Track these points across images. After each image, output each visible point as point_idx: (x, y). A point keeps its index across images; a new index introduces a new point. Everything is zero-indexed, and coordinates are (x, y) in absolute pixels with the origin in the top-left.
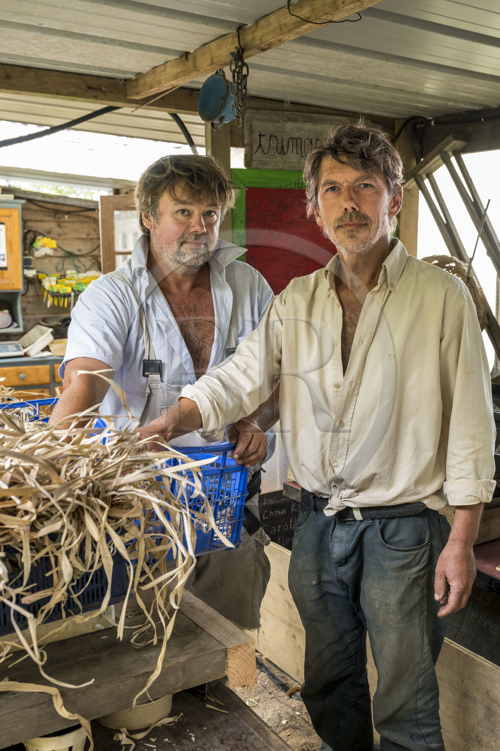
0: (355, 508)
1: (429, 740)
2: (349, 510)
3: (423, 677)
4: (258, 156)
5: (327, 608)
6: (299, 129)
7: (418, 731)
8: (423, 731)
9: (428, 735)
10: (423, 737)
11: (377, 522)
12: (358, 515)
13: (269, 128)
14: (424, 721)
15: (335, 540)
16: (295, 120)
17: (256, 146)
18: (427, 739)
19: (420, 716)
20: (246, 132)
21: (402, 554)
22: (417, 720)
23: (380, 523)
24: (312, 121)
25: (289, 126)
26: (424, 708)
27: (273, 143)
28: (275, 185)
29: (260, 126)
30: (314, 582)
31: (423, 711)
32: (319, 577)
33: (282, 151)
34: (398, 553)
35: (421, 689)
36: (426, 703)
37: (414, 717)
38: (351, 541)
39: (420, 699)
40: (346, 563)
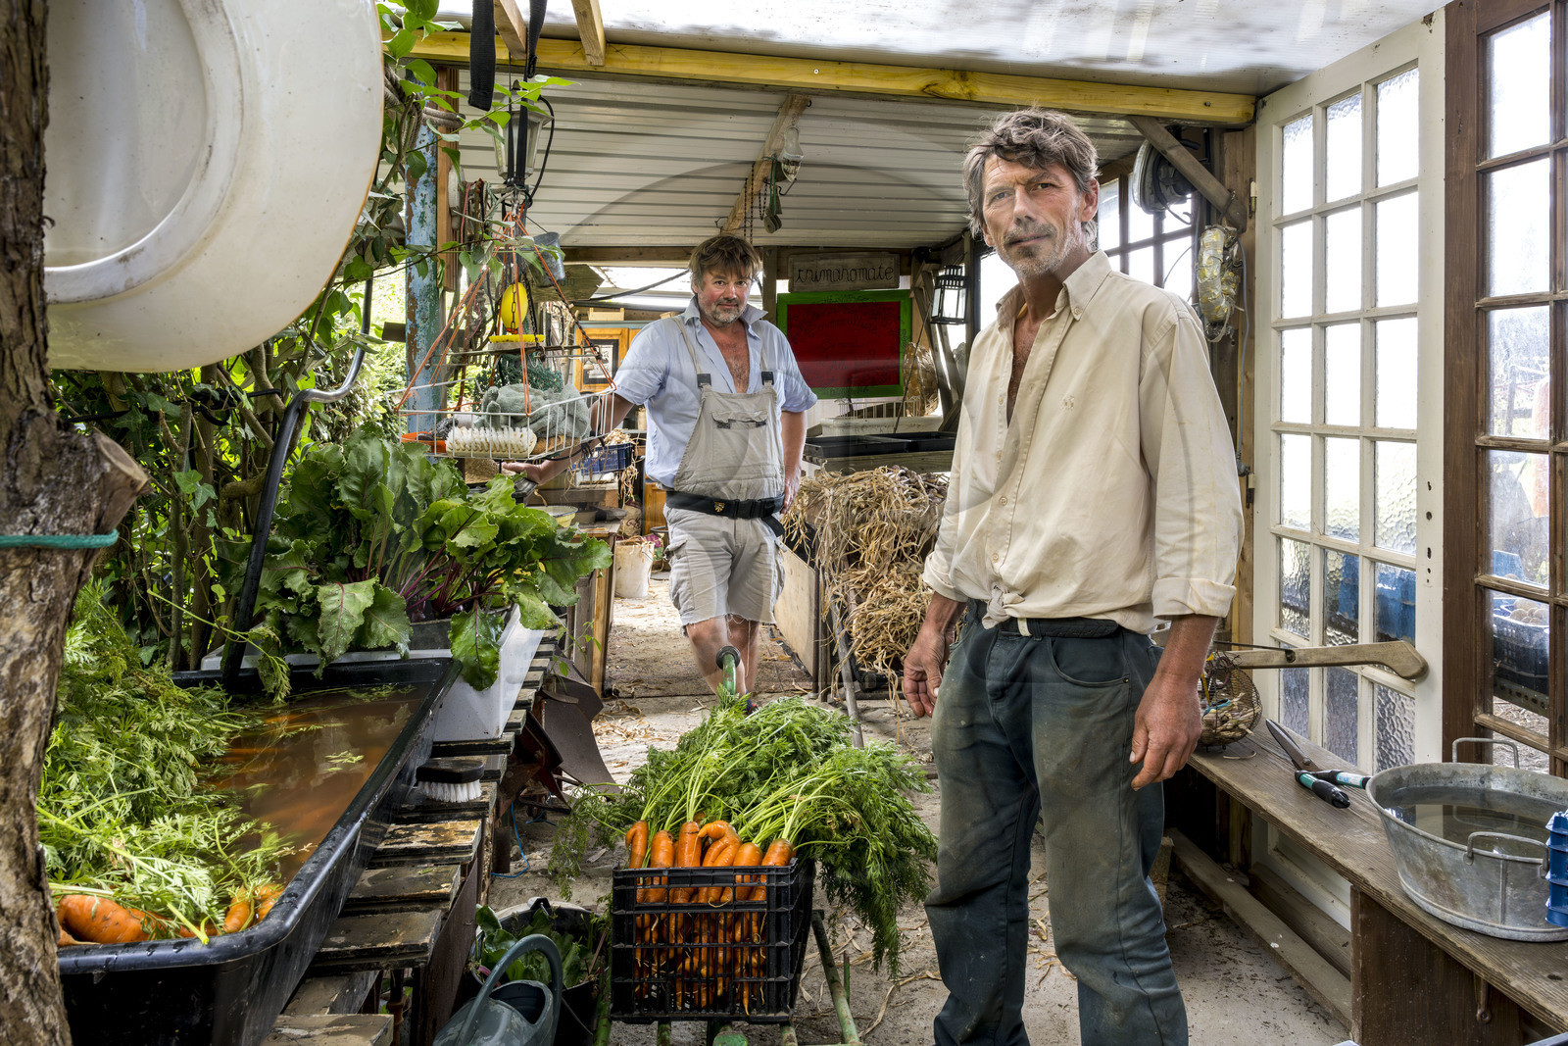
0: (1022, 619)
1: (1142, 981)
2: (1013, 620)
3: (1126, 885)
4: (798, 284)
5: (978, 766)
6: (830, 264)
7: (1124, 968)
8: (1133, 967)
9: (1141, 975)
10: (1135, 977)
11: (1049, 641)
12: (1024, 629)
13: (807, 265)
14: (1135, 953)
15: (992, 661)
16: (826, 259)
17: (796, 278)
18: (1140, 980)
19: (1127, 945)
20: (789, 270)
21: (1082, 690)
22: (1123, 951)
23: (1053, 643)
24: (840, 257)
25: (822, 262)
26: (1132, 932)
27: (809, 275)
28: (809, 302)
29: (799, 264)
30: (963, 723)
31: (1129, 938)
32: (972, 718)
33: (816, 279)
34: (1077, 688)
35: (1125, 903)
36: (1137, 925)
37: (1118, 947)
38: (1012, 664)
39: (1124, 918)
40: (1003, 696)
